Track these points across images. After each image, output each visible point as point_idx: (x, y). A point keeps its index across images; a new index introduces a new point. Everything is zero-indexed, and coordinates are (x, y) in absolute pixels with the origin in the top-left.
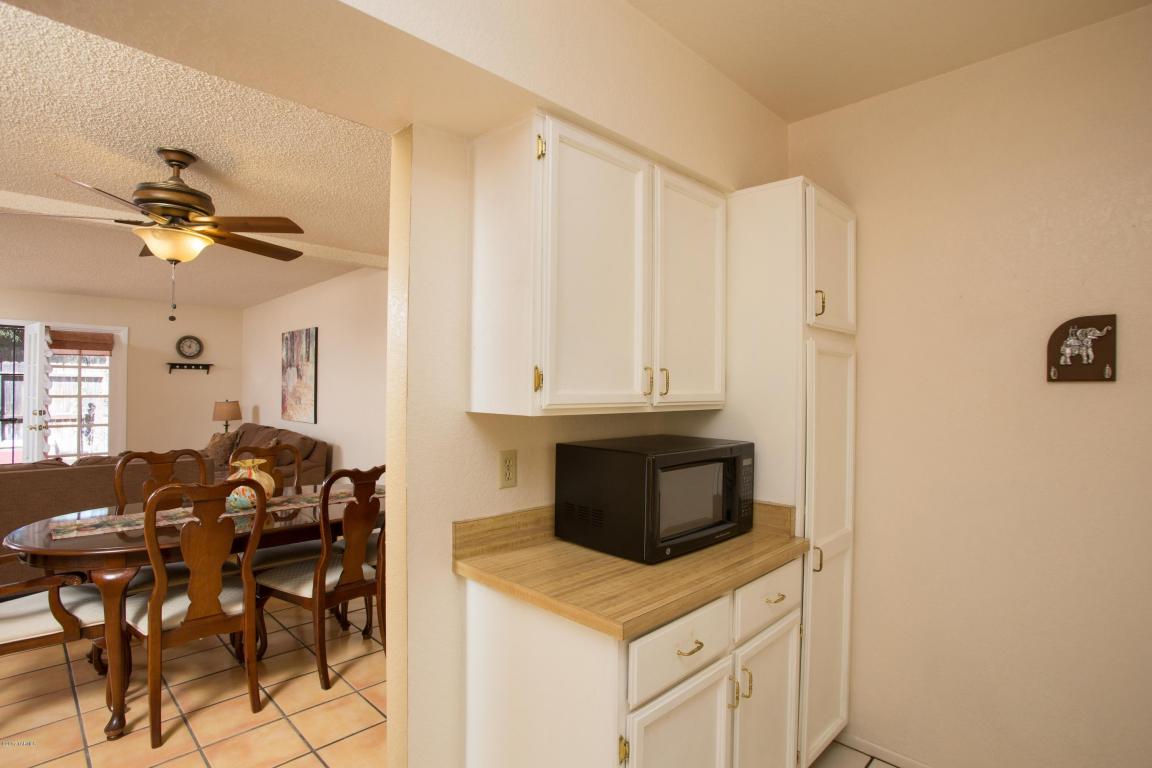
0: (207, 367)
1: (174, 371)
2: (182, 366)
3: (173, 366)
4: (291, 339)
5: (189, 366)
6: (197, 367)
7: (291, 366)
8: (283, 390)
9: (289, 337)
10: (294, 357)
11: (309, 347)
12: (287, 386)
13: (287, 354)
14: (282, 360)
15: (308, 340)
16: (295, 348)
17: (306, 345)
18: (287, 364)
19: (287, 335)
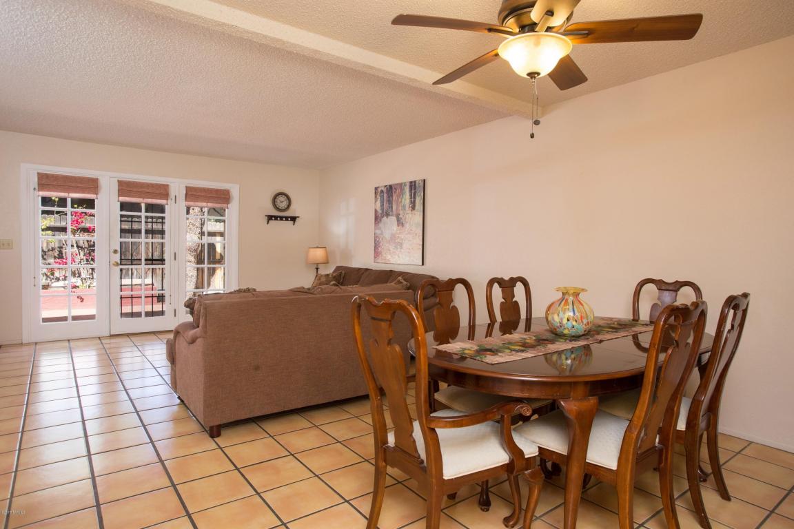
0: (294, 219)
1: (270, 221)
2: (276, 218)
3: (270, 218)
4: (388, 193)
5: (281, 218)
6: (287, 218)
7: (387, 215)
8: (376, 237)
9: (385, 190)
10: (392, 207)
11: (415, 198)
12: (382, 234)
13: (382, 205)
14: (376, 211)
15: (413, 191)
16: (394, 199)
17: (411, 195)
18: (381, 214)
19: (383, 189)
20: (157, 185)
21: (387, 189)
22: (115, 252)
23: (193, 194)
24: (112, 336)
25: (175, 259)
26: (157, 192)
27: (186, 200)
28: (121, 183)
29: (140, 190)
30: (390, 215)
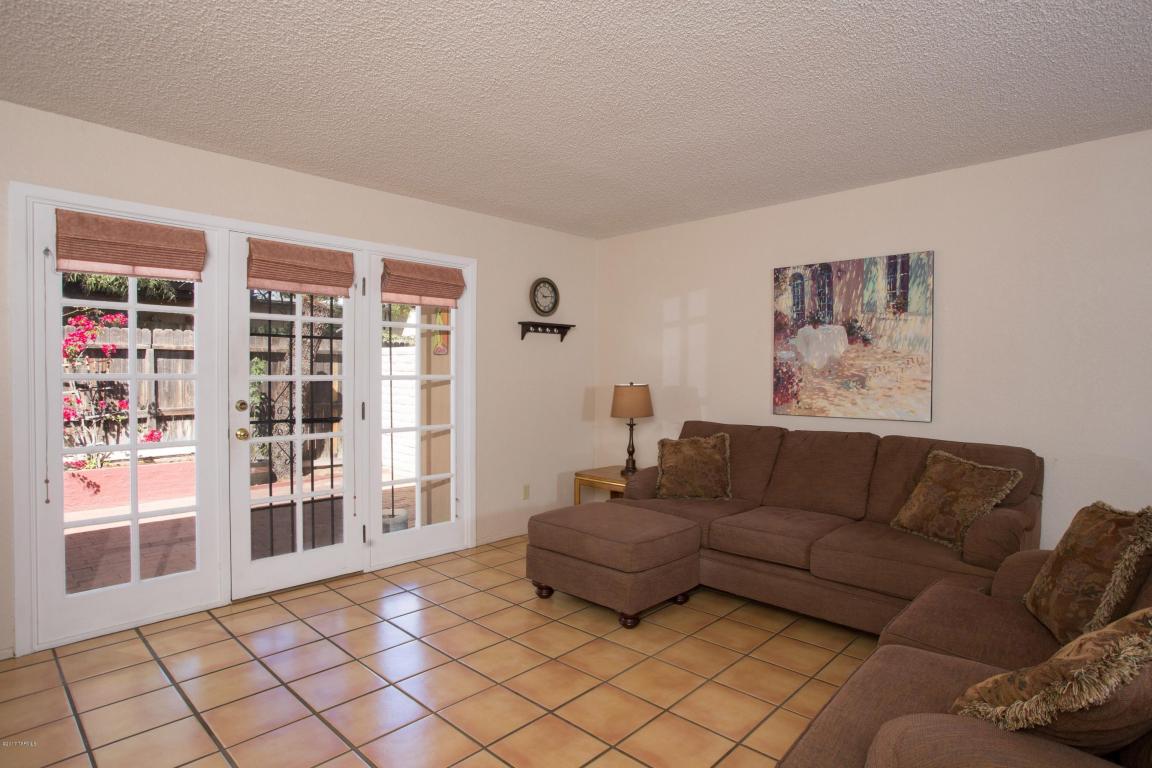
0: (563, 330)
1: (529, 335)
2: (536, 326)
3: (526, 327)
4: (818, 279)
5: (544, 328)
6: (552, 329)
7: (816, 322)
8: (779, 365)
9: (808, 273)
10: (830, 308)
11: (905, 286)
12: (798, 357)
13: (798, 301)
14: (778, 315)
15: (899, 276)
16: (837, 289)
17: (892, 285)
18: (796, 320)
19: (800, 271)
20: (330, 253)
21: (814, 273)
22: (242, 405)
23: (398, 277)
24: (235, 602)
25: (363, 417)
26: (332, 268)
27: (384, 290)
28: (255, 245)
29: (298, 262)
30: (823, 323)
